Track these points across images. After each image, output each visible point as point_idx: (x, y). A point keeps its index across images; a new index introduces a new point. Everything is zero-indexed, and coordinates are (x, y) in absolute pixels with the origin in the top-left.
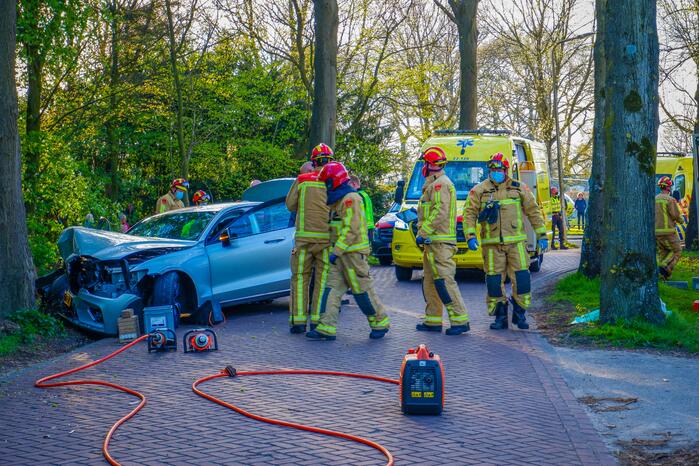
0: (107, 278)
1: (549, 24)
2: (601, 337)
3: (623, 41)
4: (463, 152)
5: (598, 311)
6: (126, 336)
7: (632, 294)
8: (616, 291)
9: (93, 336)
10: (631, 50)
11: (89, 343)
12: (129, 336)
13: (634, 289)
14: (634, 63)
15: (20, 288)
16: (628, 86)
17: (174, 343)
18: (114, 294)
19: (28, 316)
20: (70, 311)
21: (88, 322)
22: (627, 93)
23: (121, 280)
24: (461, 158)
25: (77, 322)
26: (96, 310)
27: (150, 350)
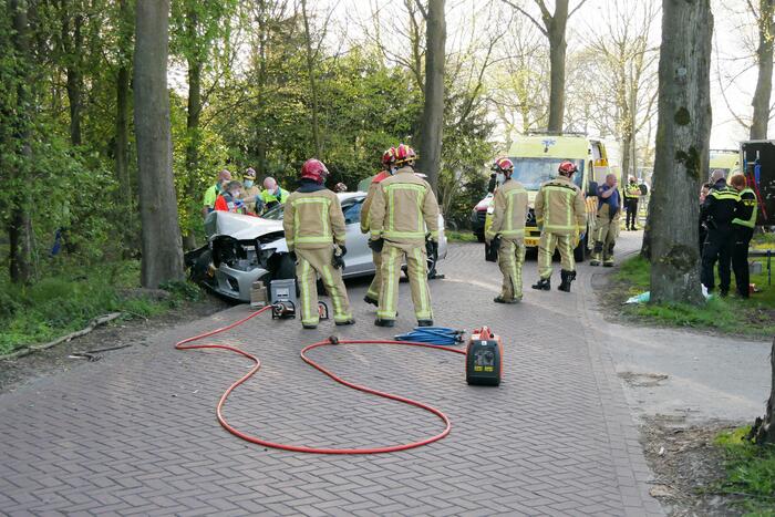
0: (243, 255)
1: (632, 35)
2: (649, 316)
3: (675, 65)
4: (546, 150)
5: (648, 293)
6: (256, 304)
7: (678, 279)
8: (664, 277)
9: (230, 302)
10: (682, 72)
11: (227, 307)
12: (259, 303)
13: (680, 276)
14: (684, 83)
15: (171, 261)
16: (679, 103)
17: (293, 312)
18: (248, 268)
19: (177, 285)
20: (213, 281)
21: (228, 291)
22: (678, 109)
23: (255, 256)
24: (544, 155)
25: (217, 290)
26: (233, 282)
27: (273, 317)
